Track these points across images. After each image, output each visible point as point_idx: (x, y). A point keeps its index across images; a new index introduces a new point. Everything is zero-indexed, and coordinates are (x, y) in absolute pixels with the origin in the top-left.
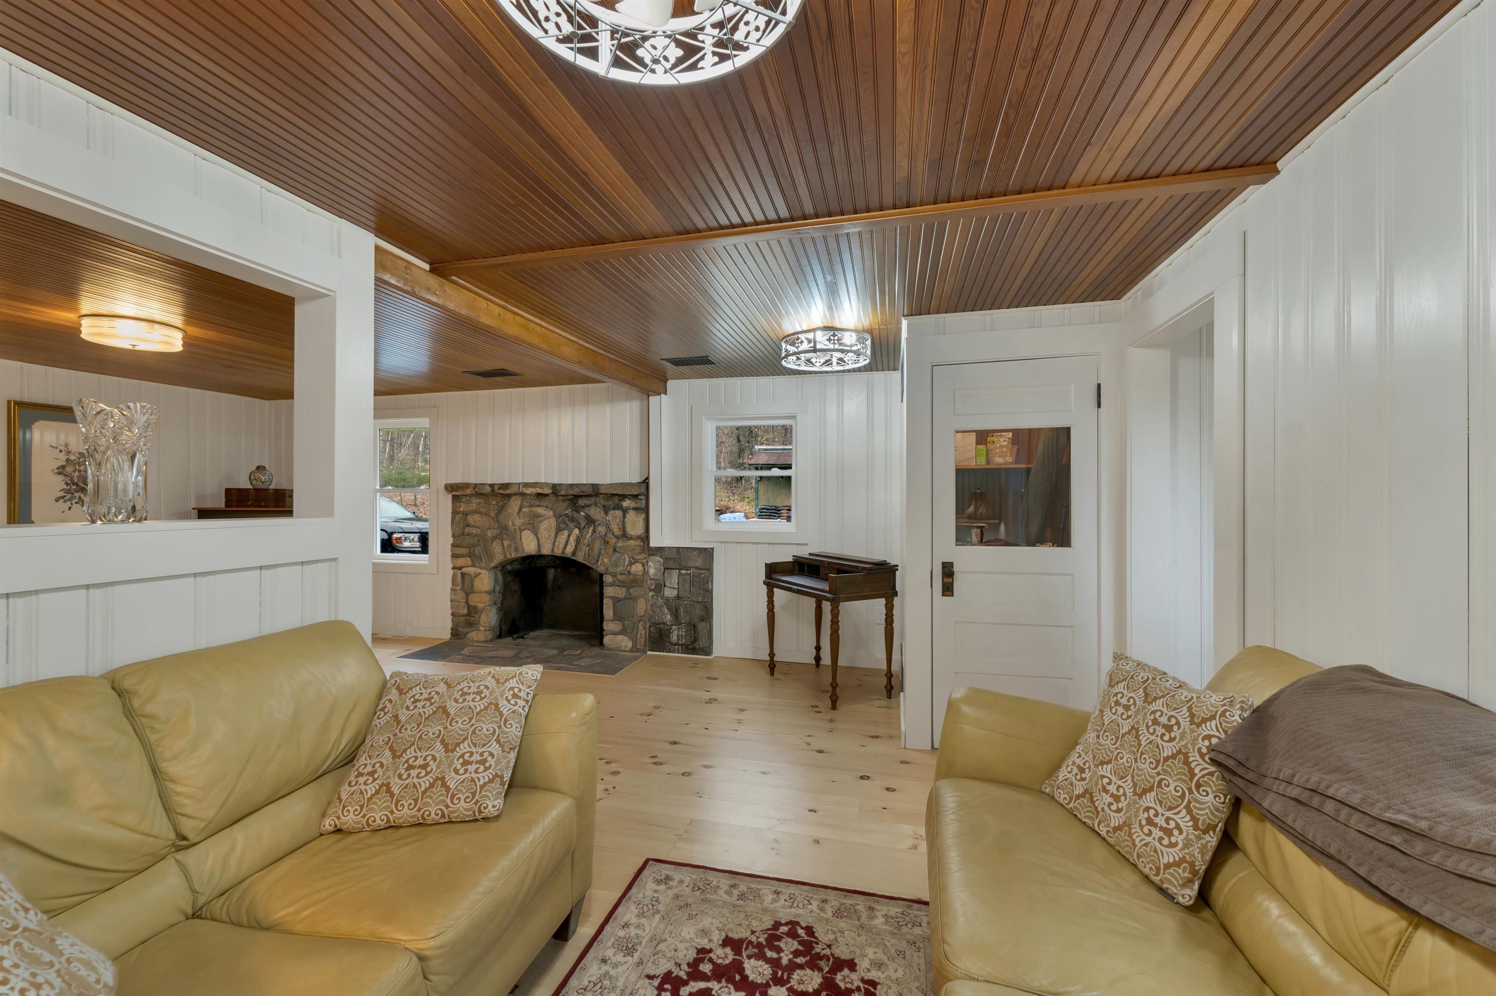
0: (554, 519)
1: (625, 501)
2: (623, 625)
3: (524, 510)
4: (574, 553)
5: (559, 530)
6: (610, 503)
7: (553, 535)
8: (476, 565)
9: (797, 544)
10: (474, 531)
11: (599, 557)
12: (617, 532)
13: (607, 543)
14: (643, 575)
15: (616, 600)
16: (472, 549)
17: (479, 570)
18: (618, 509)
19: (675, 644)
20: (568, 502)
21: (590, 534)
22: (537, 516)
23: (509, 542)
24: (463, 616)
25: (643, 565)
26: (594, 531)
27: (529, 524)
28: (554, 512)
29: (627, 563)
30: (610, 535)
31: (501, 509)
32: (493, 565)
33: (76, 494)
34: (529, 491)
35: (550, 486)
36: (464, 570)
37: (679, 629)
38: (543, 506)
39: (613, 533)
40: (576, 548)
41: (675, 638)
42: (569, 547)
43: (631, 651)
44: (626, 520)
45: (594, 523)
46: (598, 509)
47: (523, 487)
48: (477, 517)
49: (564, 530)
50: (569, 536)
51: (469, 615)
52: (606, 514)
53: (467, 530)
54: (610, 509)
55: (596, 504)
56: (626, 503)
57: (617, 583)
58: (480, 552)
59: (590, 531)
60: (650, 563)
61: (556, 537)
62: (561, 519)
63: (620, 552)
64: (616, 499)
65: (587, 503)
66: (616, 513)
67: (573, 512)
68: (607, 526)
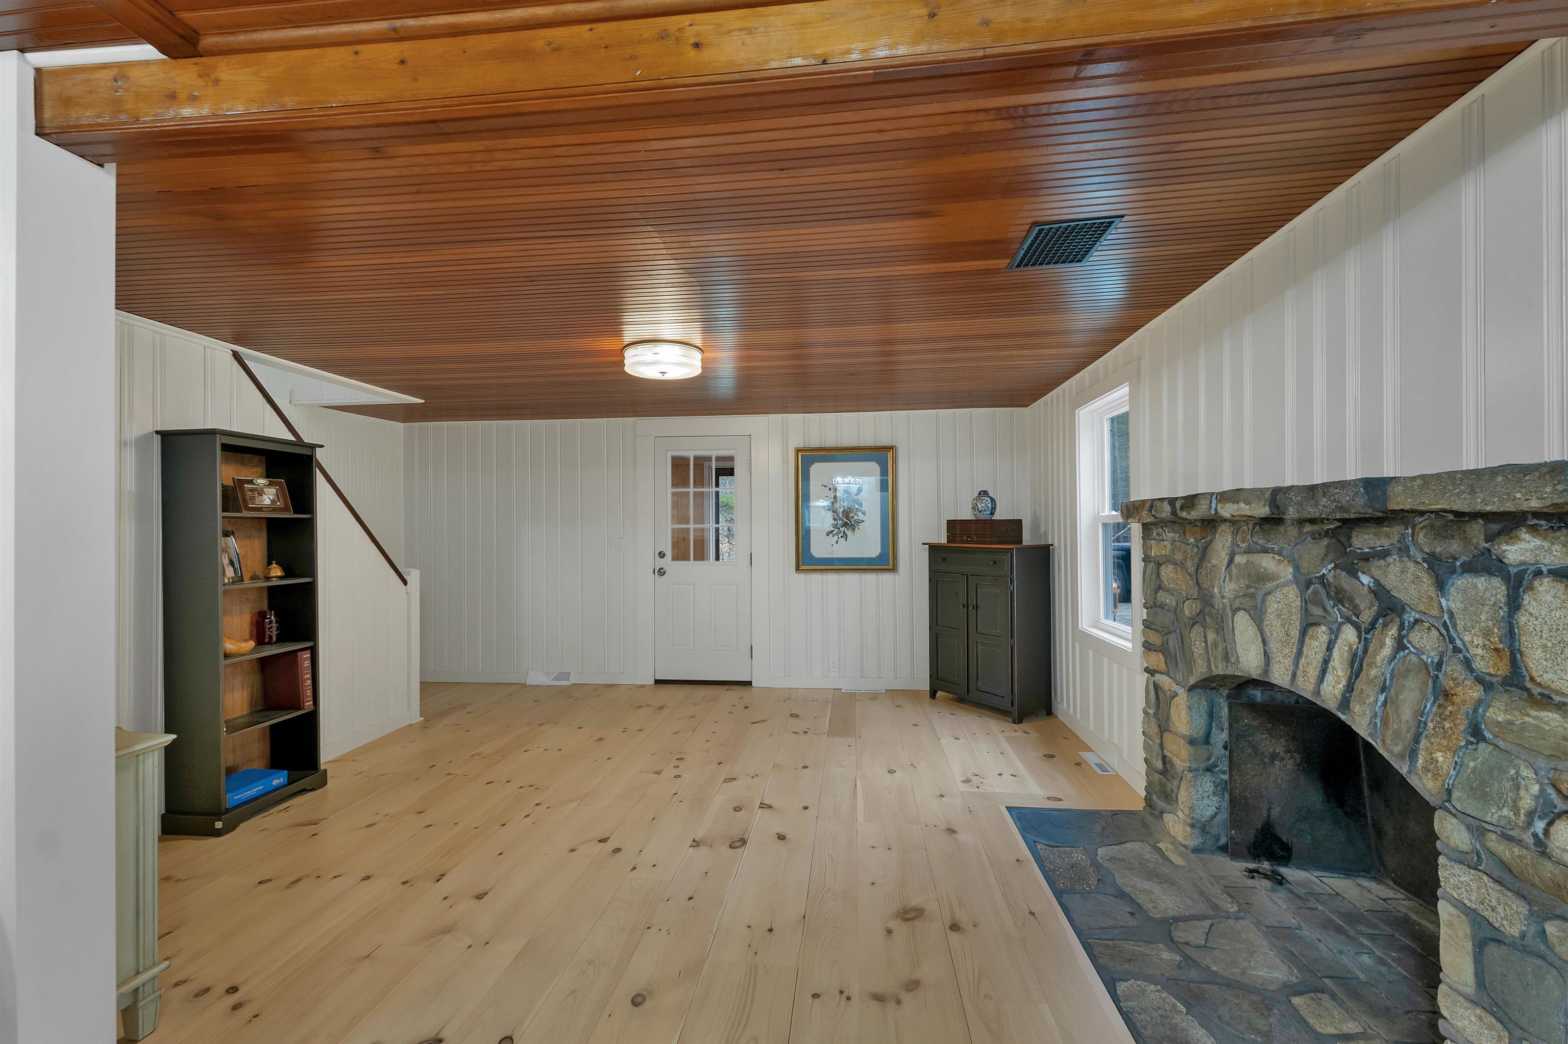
0: (1295, 586)
1: (1517, 541)
3: (1238, 559)
4: (1345, 703)
5: (1307, 626)
6: (1455, 546)
7: (1295, 633)
8: (1171, 673)
10: (1168, 599)
11: (1417, 740)
12: (1485, 663)
13: (1447, 695)
15: (1493, 938)
16: (1165, 637)
17: (1175, 687)
18: (1488, 571)
20: (1326, 541)
21: (1387, 651)
22: (1262, 578)
23: (1215, 635)
24: (1158, 773)
26: (1400, 645)
27: (1245, 595)
28: (1297, 568)
29: (1527, 802)
30: (1453, 668)
31: (1202, 557)
32: (1192, 681)
33: (841, 529)
34: (1227, 510)
35: (1268, 495)
36: (1158, 677)
38: (1274, 552)
39: (1467, 664)
40: (1350, 688)
42: (1329, 677)
44: (1522, 618)
45: (1403, 617)
46: (1411, 566)
47: (1219, 501)
48: (1171, 571)
49: (1317, 624)
50: (1330, 648)
51: (1165, 774)
52: (1441, 586)
53: (1161, 596)
54: (1453, 571)
55: (1404, 551)
56: (1519, 550)
57: (1491, 866)
58: (1175, 647)
59: (1389, 642)
61: (1301, 643)
62: (1313, 592)
63: (1501, 744)
64: (1476, 530)
65: (1378, 544)
66: (1475, 586)
67: (1338, 571)
68: (1445, 633)
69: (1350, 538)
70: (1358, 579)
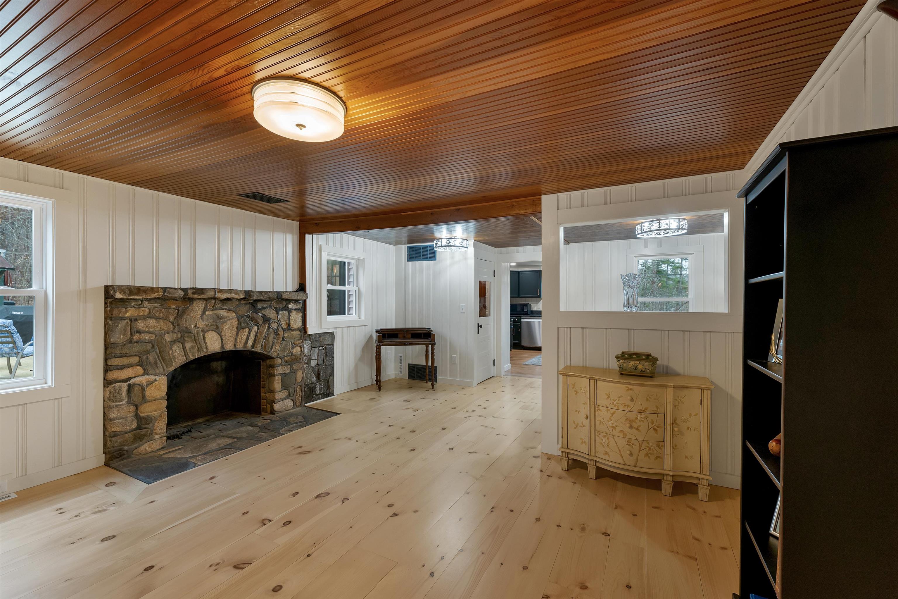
1: (290, 304)
2: (289, 392)
3: (207, 313)
4: (253, 346)
5: (239, 329)
6: (281, 306)
7: (235, 333)
8: (150, 372)
9: (364, 326)
10: (147, 337)
11: (272, 346)
12: (285, 326)
13: (278, 335)
14: (301, 355)
15: (283, 375)
18: (285, 310)
19: (319, 394)
20: (249, 306)
21: (265, 330)
22: (220, 318)
24: (130, 432)
25: (301, 347)
26: (269, 327)
27: (212, 325)
28: (237, 314)
29: (291, 348)
30: (280, 329)
31: (180, 314)
32: (170, 370)
36: (132, 381)
37: (320, 384)
38: (226, 309)
39: (282, 328)
40: (255, 342)
41: (318, 390)
42: (250, 341)
43: (293, 408)
44: (290, 317)
45: (269, 321)
46: (272, 310)
48: (151, 322)
49: (245, 328)
50: (249, 333)
51: (139, 428)
52: (278, 313)
53: (136, 337)
54: (280, 310)
55: (270, 307)
56: (291, 306)
57: (284, 363)
59: (266, 328)
60: (305, 346)
61: (237, 334)
62: (244, 319)
63: (287, 340)
64: (284, 303)
65: (265, 305)
66: (284, 313)
67: (253, 313)
68: (278, 322)
69: (257, 304)
70: (258, 314)
